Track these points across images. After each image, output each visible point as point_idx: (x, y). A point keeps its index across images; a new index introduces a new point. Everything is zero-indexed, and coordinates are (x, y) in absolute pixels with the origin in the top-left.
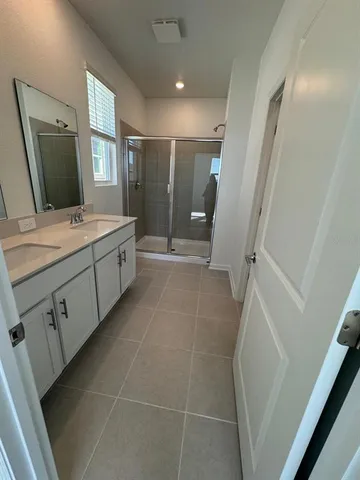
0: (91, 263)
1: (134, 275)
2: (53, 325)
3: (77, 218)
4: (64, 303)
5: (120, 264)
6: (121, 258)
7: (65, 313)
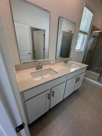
0: (66, 80)
1: (80, 86)
2: (49, 98)
3: (66, 62)
4: (53, 92)
5: (76, 82)
6: (77, 80)
7: (53, 95)
